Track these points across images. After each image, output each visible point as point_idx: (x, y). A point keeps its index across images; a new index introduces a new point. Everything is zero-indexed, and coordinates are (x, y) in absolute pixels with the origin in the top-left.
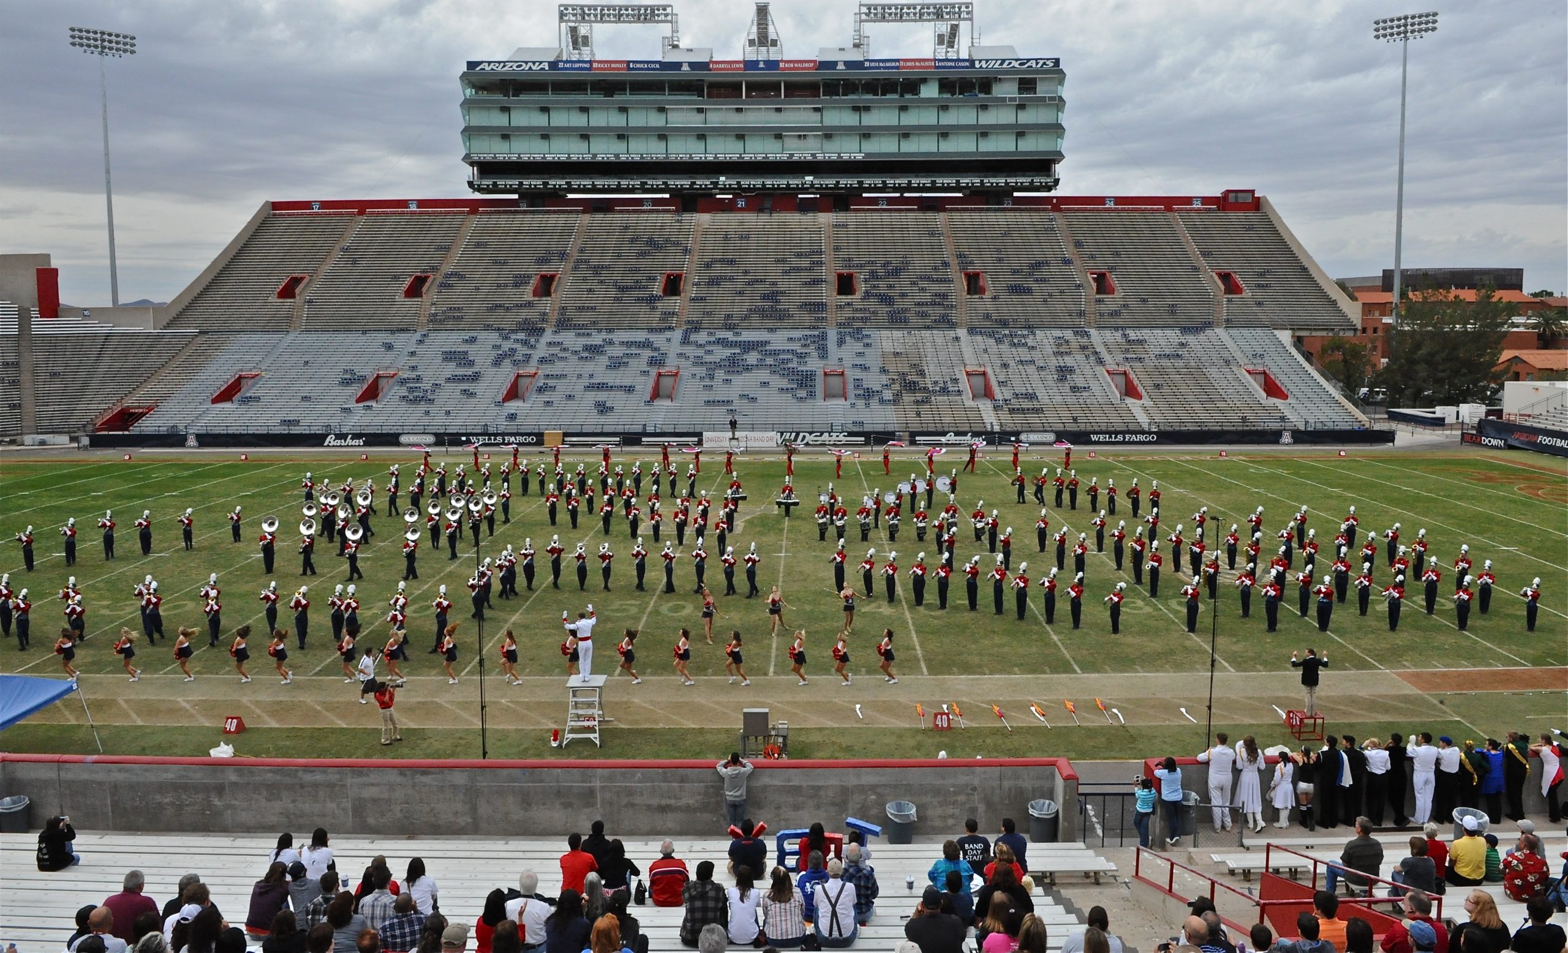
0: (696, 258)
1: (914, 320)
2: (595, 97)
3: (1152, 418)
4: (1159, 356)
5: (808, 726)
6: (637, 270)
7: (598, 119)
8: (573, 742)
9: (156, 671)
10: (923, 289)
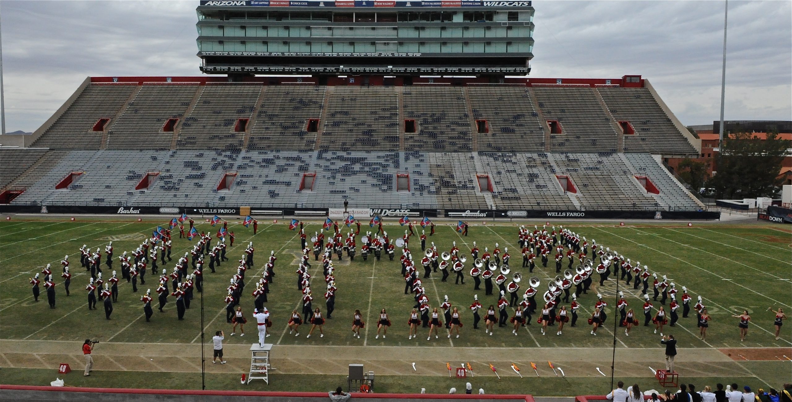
0: (326, 111)
1: (448, 147)
2: (271, 21)
3: (581, 203)
4: (586, 169)
5: (386, 375)
6: (293, 117)
7: (273, 33)
8: (253, 381)
9: (22, 338)
10: (453, 130)
